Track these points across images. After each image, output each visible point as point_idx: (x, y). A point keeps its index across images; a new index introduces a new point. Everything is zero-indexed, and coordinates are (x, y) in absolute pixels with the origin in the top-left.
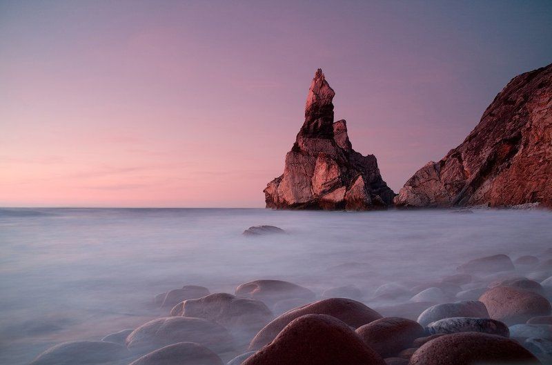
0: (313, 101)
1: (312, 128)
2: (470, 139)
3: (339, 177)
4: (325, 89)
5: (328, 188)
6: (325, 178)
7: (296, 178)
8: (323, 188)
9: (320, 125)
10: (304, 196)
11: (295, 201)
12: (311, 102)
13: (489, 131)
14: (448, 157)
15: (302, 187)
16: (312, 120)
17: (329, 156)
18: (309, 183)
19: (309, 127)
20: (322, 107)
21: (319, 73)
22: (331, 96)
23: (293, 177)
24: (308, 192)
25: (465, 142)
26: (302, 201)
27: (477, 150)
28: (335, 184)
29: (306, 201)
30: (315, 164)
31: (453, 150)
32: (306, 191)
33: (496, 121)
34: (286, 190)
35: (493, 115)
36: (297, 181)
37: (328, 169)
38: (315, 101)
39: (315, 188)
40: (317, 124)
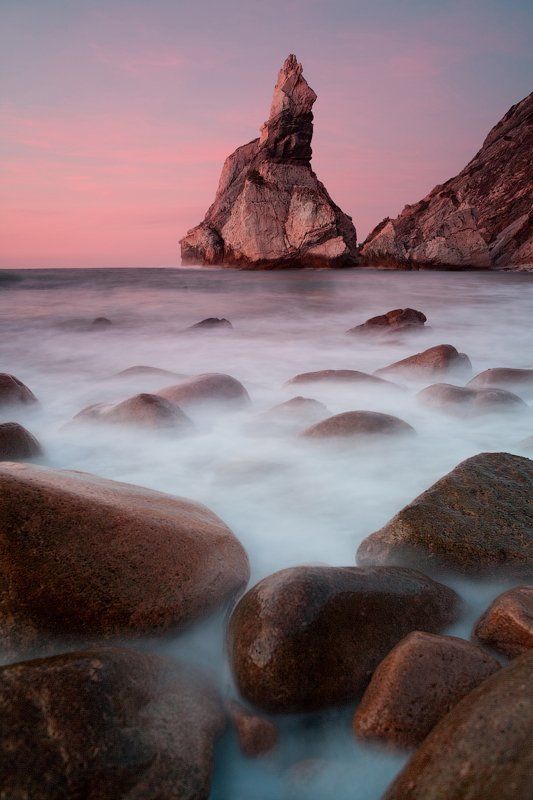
0: (284, 106)
1: (281, 148)
2: (471, 170)
3: (333, 223)
4: (301, 88)
5: (316, 239)
6: (311, 224)
7: (262, 224)
8: (308, 239)
9: (293, 145)
10: (275, 250)
11: (262, 257)
12: (280, 109)
13: (504, 162)
14: (432, 195)
15: (272, 236)
16: (282, 136)
17: (313, 192)
18: (281, 231)
19: (276, 147)
20: (298, 117)
21: (292, 63)
22: (311, 100)
23: (257, 222)
24: (280, 243)
25: (463, 174)
26: (272, 257)
27: (484, 189)
28: (326, 233)
29: (277, 257)
30: (289, 203)
31: (439, 187)
32: (277, 242)
33: (514, 148)
34: (246, 241)
35: (509, 139)
36: (263, 227)
37: (316, 210)
38: (287, 107)
39: (291, 239)
40: (288, 143)
